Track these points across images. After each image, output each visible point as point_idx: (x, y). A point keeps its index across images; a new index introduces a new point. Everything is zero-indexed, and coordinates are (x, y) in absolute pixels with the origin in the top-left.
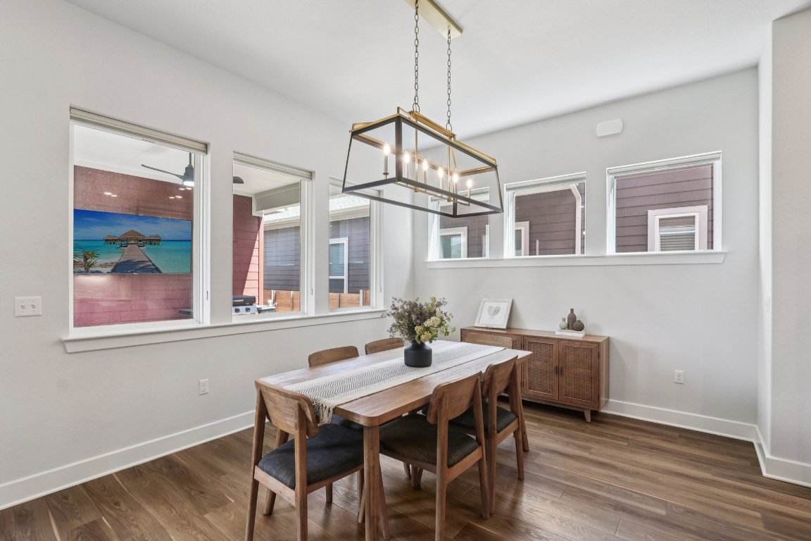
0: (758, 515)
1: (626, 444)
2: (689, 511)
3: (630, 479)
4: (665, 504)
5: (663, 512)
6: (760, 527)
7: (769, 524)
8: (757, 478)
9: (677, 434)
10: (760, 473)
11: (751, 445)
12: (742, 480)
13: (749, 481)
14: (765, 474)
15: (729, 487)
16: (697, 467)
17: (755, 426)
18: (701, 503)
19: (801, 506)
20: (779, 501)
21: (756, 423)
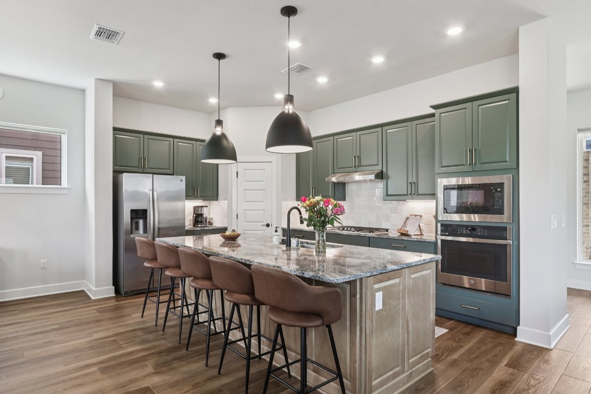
0: (95, 311)
1: (18, 312)
2: (68, 321)
3: (32, 323)
4: (57, 324)
5: (57, 326)
6: (98, 314)
7: (100, 312)
8: (90, 301)
9: (45, 299)
10: (91, 299)
11: (83, 291)
12: (86, 303)
13: (88, 303)
14: (93, 298)
15: (81, 308)
16: (63, 307)
17: (85, 281)
18: (72, 317)
19: (109, 303)
20: (101, 305)
21: (85, 279)
